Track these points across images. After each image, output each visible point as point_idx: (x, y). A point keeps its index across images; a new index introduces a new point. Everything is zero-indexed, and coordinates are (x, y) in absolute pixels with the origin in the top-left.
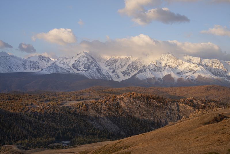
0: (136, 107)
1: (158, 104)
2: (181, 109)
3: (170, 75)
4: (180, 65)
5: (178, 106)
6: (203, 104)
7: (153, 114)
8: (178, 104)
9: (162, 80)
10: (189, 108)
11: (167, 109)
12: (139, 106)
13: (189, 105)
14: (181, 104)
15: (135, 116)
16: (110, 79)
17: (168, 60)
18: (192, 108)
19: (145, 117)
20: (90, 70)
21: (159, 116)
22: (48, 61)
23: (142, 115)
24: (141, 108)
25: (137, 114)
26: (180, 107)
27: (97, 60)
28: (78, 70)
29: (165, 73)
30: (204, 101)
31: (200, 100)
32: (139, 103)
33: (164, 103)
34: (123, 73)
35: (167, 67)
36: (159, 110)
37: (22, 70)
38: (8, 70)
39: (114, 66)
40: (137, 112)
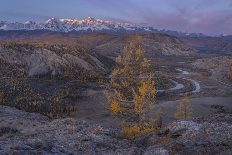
0: (8, 53)
1: (26, 51)
2: (45, 53)
3: (90, 28)
4: (95, 24)
5: (42, 50)
6: (59, 48)
7: (22, 58)
8: (43, 49)
9: (87, 31)
10: (49, 52)
11: (33, 53)
12: (11, 52)
13: (49, 50)
14: (44, 49)
15: (7, 60)
16: (64, 31)
17: (89, 21)
18: (51, 52)
19: (15, 61)
20: (53, 27)
21: (26, 59)
22: (34, 24)
23: (12, 60)
24: (12, 54)
25: (9, 59)
26: (43, 51)
27: (58, 23)
28: (48, 28)
29: (88, 27)
30: (61, 46)
31: (58, 45)
32: (11, 50)
33: (31, 49)
34: (70, 28)
35: (89, 25)
36: (27, 55)
37: (22, 29)
38: (14, 29)
39: (65, 25)
40: (9, 58)
